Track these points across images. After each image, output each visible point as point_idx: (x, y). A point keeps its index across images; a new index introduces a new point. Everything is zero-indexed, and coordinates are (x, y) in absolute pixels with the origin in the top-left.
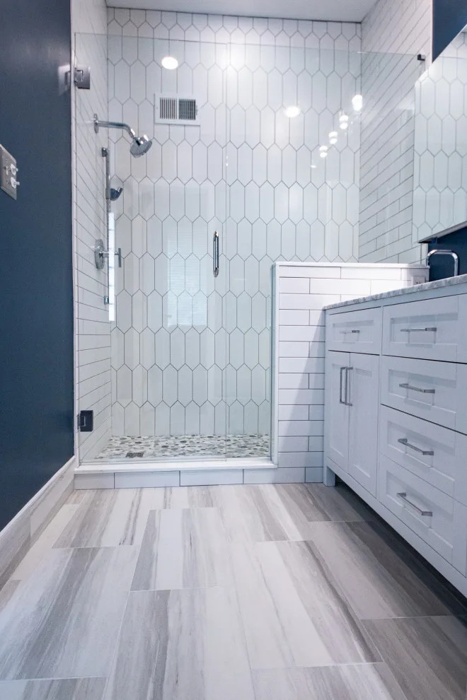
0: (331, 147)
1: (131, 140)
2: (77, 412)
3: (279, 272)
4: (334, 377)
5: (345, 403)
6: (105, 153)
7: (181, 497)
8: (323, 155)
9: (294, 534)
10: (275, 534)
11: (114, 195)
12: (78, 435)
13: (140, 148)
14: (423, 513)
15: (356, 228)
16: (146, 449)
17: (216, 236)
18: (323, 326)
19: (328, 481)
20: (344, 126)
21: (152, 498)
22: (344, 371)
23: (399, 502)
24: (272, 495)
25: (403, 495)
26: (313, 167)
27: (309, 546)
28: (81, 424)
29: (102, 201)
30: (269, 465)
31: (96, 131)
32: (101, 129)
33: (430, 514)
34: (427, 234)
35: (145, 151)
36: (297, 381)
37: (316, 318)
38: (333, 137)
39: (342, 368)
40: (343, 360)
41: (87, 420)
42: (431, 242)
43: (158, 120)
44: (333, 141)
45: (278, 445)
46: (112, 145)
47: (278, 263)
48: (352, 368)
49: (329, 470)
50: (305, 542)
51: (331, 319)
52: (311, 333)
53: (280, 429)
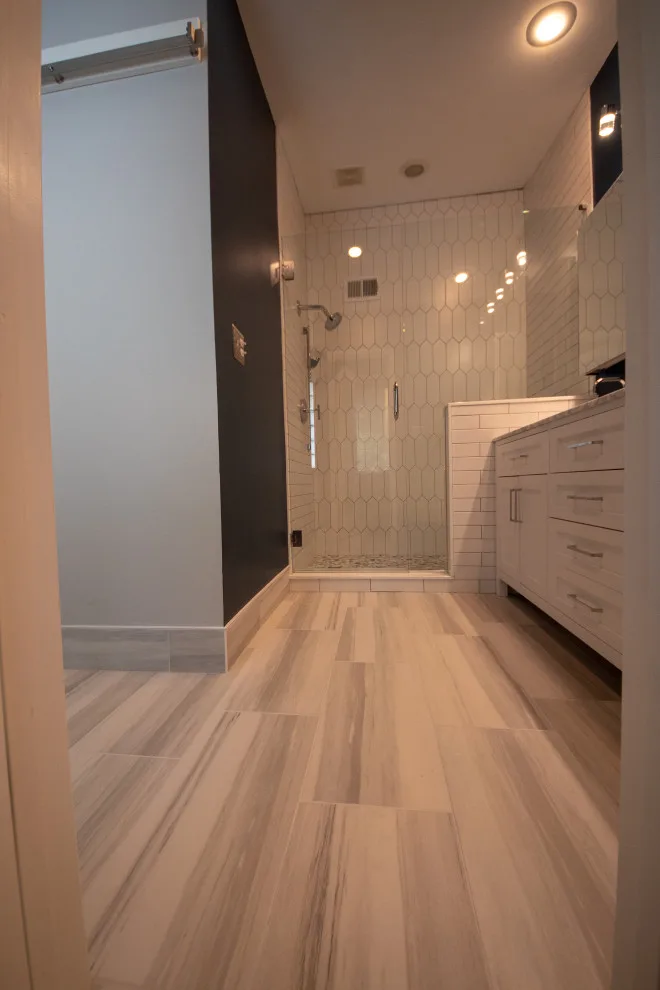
0: (497, 303)
1: (325, 318)
2: (290, 532)
3: (451, 412)
4: (504, 500)
5: (516, 521)
6: (306, 331)
7: (372, 598)
8: (491, 311)
9: (470, 630)
10: (452, 628)
11: (313, 363)
12: (292, 550)
13: (333, 322)
14: (594, 610)
15: (524, 371)
16: (342, 564)
17: (395, 387)
18: (493, 456)
19: (501, 592)
20: (509, 282)
21: (349, 600)
22: (513, 493)
23: (570, 603)
24: (449, 600)
25: (573, 596)
26: (482, 323)
27: (485, 642)
28: (293, 541)
29: (305, 370)
30: (446, 576)
31: (299, 314)
32: (303, 312)
33: (600, 611)
34: (593, 366)
35: (337, 325)
36: (469, 505)
37: (486, 449)
38: (499, 294)
39: (512, 491)
40: (512, 483)
41: (297, 537)
42: (597, 373)
43: (346, 299)
44: (500, 297)
45: (454, 559)
46: (311, 325)
47: (450, 404)
48: (520, 490)
49: (502, 582)
50: (481, 637)
51: (500, 449)
52: (482, 463)
53: (455, 547)
